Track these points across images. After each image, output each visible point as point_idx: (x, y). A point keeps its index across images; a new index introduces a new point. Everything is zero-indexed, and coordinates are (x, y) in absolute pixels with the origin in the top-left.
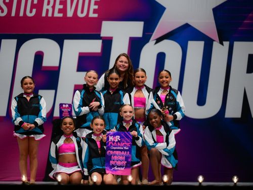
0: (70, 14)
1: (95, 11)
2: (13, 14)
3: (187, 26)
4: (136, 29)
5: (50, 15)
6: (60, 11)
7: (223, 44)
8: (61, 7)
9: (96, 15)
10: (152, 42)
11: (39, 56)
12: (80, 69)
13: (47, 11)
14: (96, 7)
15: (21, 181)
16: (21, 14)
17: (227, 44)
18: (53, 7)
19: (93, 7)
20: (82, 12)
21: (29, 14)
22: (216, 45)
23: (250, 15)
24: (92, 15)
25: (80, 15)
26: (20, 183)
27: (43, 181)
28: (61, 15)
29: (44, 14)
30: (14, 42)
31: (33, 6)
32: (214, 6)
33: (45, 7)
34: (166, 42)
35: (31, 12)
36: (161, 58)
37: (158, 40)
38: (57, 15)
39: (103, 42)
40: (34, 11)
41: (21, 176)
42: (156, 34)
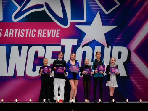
0: (49, 36)
1: (58, 35)
2: (26, 36)
3: (94, 40)
4: (75, 42)
5: (41, 36)
6: (45, 35)
7: (108, 48)
8: (45, 33)
9: (59, 37)
10: (81, 47)
11: (37, 53)
12: (52, 58)
13: (40, 35)
14: (59, 33)
15: (29, 101)
16: (30, 36)
17: (110, 47)
18: (42, 33)
19: (58, 33)
20: (53, 35)
21: (32, 36)
22: (106, 48)
23: (119, 36)
24: (57, 36)
25: (52, 36)
26: (29, 102)
27: (39, 101)
28: (45, 36)
29: (38, 36)
30: (27, 47)
31: (34, 33)
32: (105, 33)
33: (39, 33)
34: (86, 47)
35: (33, 35)
36: (84, 53)
37: (83, 46)
38: (43, 36)
39: (61, 47)
40: (35, 35)
41: (29, 100)
42: (82, 44)
